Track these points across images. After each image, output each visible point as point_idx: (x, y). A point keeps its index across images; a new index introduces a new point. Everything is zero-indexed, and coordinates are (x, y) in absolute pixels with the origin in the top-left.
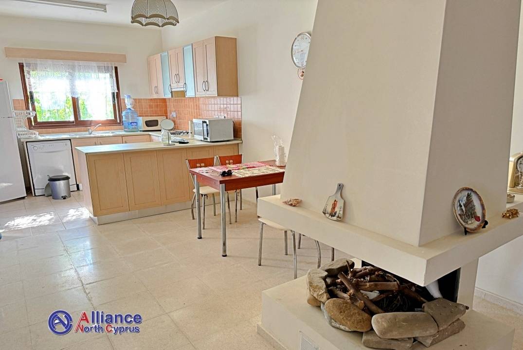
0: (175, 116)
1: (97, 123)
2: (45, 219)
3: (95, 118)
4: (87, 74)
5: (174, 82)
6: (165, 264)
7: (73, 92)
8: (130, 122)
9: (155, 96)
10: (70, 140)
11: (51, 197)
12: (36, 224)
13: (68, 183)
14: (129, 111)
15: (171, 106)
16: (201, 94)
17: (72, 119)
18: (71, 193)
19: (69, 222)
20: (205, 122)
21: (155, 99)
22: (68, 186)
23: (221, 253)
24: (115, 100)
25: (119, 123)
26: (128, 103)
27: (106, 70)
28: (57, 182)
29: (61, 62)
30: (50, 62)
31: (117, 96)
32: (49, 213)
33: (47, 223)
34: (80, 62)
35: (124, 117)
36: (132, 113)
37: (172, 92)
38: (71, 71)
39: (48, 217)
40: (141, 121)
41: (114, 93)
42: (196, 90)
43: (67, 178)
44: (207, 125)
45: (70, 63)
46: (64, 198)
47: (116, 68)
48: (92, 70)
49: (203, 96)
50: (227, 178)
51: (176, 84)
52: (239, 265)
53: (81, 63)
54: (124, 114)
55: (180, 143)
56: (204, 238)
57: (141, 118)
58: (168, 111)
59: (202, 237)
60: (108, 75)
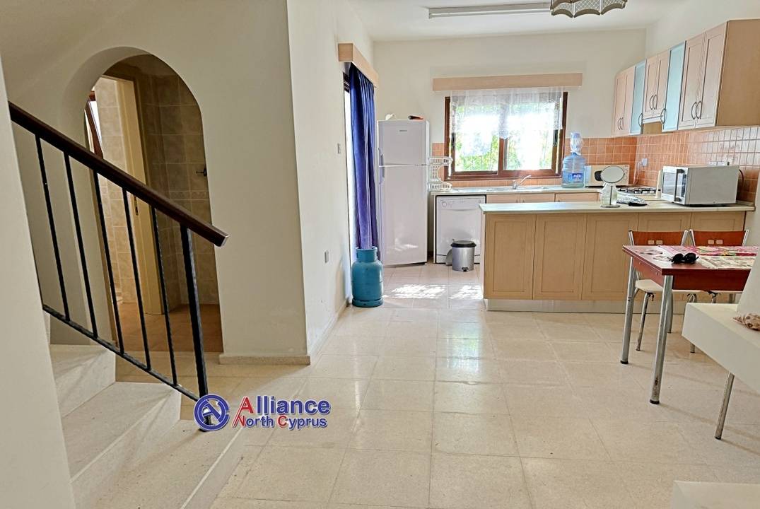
0: (645, 164)
1: (526, 173)
2: (433, 291)
3: (524, 167)
4: (524, 106)
5: (648, 108)
6: (551, 386)
7: (502, 132)
8: (573, 172)
9: (618, 134)
10: (486, 195)
11: (451, 267)
12: (421, 296)
13: (473, 251)
14: (573, 156)
15: (642, 149)
16: (687, 124)
17: (495, 168)
18: (475, 265)
19: (455, 300)
20: (682, 171)
21: (619, 138)
22: (473, 255)
23: (650, 396)
24: (556, 141)
25: (557, 175)
26: (573, 144)
27: (552, 97)
28: (460, 249)
29: (494, 92)
30: (480, 92)
31: (560, 136)
32: (440, 285)
33: (432, 296)
34: (518, 89)
35: (564, 166)
36: (577, 159)
37: (642, 126)
38: (504, 103)
39: (438, 290)
40: (589, 172)
41: (556, 131)
42: (680, 118)
43: (473, 245)
44: (685, 176)
45: (504, 91)
46: (465, 271)
47: (565, 95)
48: (531, 100)
49: (691, 128)
50: (683, 267)
51: (651, 112)
52: (676, 425)
53: (519, 91)
54: (565, 161)
55: (631, 204)
56: (631, 364)
57: (589, 167)
58: (637, 157)
59: (629, 361)
60: (553, 105)
